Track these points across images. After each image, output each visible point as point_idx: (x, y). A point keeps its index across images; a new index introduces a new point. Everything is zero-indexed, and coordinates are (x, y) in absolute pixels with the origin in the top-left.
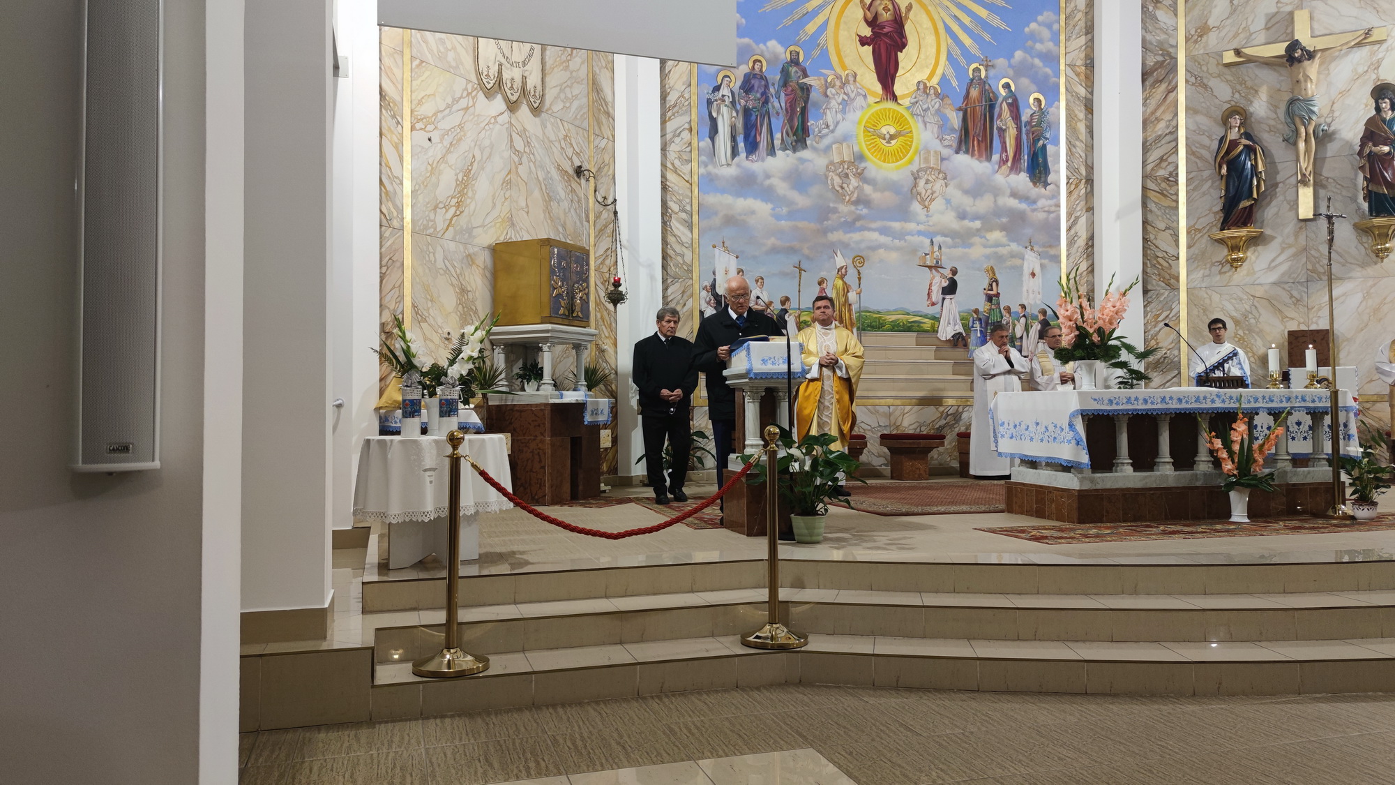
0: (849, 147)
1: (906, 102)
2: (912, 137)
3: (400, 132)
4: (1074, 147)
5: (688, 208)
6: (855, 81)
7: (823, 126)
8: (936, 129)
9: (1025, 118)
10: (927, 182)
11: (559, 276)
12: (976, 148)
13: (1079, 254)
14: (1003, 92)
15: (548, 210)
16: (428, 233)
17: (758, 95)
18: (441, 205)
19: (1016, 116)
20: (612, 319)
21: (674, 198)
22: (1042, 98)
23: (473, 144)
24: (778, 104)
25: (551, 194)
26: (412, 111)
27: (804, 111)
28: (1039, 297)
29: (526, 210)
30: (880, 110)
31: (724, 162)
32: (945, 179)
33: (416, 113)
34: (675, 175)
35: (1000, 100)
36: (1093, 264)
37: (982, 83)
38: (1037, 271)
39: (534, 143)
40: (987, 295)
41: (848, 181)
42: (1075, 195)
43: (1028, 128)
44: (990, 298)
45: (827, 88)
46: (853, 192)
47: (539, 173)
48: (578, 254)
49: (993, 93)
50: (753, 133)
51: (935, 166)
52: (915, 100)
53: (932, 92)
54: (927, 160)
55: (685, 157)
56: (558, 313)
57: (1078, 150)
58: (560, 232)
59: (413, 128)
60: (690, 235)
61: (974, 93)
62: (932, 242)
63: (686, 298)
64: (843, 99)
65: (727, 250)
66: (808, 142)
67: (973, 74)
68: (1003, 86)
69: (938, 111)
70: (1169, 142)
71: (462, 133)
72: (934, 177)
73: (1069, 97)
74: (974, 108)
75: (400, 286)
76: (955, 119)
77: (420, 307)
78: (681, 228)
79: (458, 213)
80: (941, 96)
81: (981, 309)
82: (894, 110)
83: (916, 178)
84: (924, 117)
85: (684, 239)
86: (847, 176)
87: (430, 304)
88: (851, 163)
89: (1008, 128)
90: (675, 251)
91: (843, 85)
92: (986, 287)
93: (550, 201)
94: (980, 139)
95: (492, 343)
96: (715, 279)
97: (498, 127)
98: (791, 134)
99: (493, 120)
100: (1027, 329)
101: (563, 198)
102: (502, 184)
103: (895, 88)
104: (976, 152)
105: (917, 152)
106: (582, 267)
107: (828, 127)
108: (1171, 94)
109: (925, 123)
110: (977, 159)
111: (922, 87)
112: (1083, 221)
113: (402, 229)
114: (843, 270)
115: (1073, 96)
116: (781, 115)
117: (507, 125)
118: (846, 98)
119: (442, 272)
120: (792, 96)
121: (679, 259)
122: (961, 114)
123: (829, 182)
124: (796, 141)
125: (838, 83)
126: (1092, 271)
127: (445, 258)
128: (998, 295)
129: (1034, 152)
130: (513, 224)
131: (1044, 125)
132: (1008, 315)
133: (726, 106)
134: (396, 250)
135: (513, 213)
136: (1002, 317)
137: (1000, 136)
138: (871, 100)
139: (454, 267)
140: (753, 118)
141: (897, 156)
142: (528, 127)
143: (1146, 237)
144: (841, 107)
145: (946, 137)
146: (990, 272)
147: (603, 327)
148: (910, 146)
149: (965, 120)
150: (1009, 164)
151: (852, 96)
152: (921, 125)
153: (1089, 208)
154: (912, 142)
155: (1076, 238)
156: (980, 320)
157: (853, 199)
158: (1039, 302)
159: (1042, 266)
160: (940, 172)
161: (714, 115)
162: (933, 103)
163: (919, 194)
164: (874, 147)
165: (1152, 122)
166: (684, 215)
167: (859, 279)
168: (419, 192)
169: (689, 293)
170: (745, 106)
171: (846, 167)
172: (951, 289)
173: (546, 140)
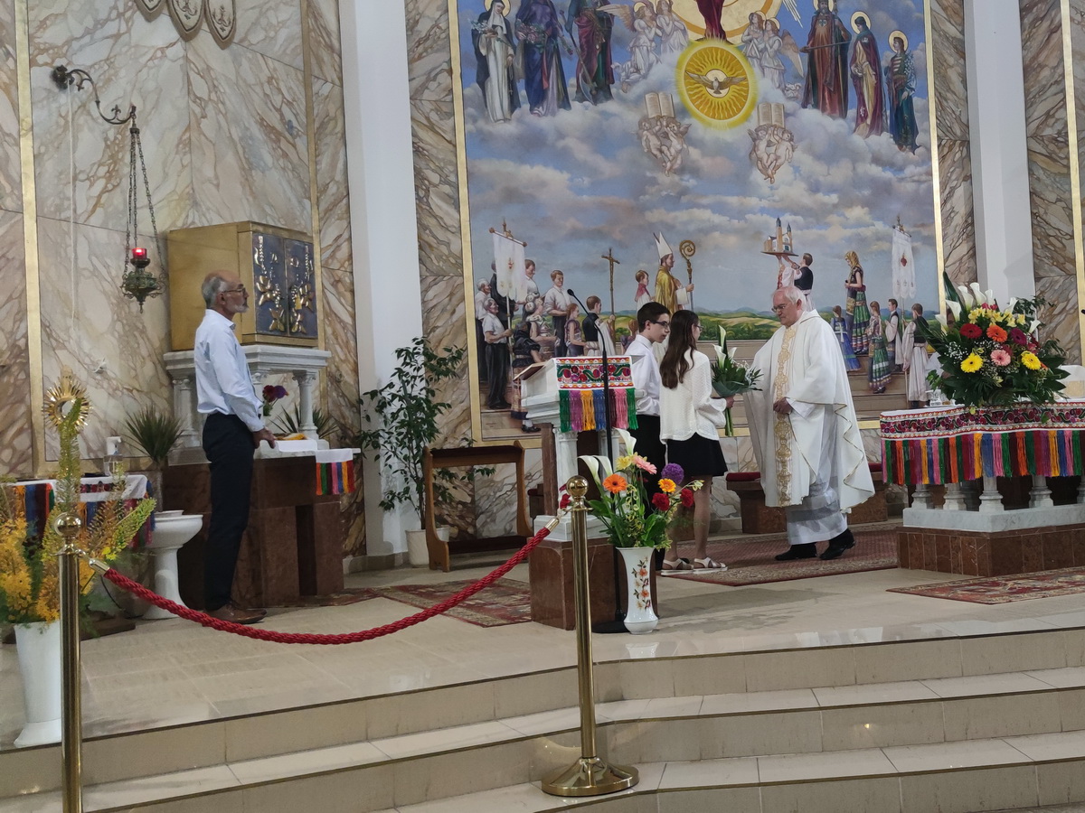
0: (666, 97)
1: (737, 40)
2: (747, 86)
3: (12, 67)
4: (946, 100)
5: (452, 178)
6: (670, 11)
7: (632, 70)
8: (776, 77)
9: (884, 63)
10: (769, 144)
11: (268, 274)
12: (827, 101)
13: (957, 234)
14: (856, 29)
15: (247, 181)
16: (63, 216)
17: (543, 27)
18: (82, 177)
19: (874, 60)
20: (349, 335)
21: (432, 166)
22: (903, 37)
23: (129, 88)
24: (570, 38)
25: (252, 160)
26: (30, 38)
27: (605, 49)
28: (913, 289)
29: (215, 182)
30: (705, 49)
31: (499, 115)
32: (791, 140)
33: (37, 40)
34: (431, 133)
35: (854, 39)
36: (973, 247)
37: (831, 17)
38: (909, 257)
39: (224, 87)
40: (849, 288)
41: (668, 143)
42: (949, 161)
43: (889, 75)
44: (853, 293)
45: (634, 19)
46: (675, 158)
47: (233, 131)
48: (297, 243)
49: (845, 30)
50: (538, 77)
51: (777, 124)
52: (748, 38)
53: (769, 27)
54: (767, 116)
55: (445, 109)
56: (267, 329)
57: (951, 104)
58: (266, 214)
59: (32, 63)
60: (456, 215)
61: (822, 29)
62: (779, 221)
63: (456, 303)
64: (656, 34)
65: (510, 235)
66: (613, 90)
67: (819, 6)
68: (856, 22)
69: (778, 52)
70: (1055, 94)
71: (112, 72)
72: (777, 138)
73: (937, 37)
74: (822, 51)
75: (20, 296)
76: (800, 63)
77: (53, 327)
78: (444, 206)
79: (110, 187)
80: (780, 34)
81: (844, 308)
82: (722, 50)
83: (755, 138)
84: (760, 60)
85: (449, 221)
86: (666, 136)
87: (70, 322)
88: (672, 119)
89: (866, 75)
90: (436, 238)
91: (655, 17)
92: (848, 278)
93: (251, 169)
94: (832, 89)
95: (170, 375)
96: (495, 276)
97: (167, 63)
98: (589, 78)
99: (159, 54)
100: (900, 330)
101: (270, 165)
102: (178, 146)
103: (721, 22)
104: (828, 106)
105: (754, 104)
106: (303, 261)
107: (638, 70)
108: (1054, 35)
109: (762, 68)
110: (830, 115)
111: (757, 21)
112: (960, 192)
113: (20, 211)
114: (668, 261)
115: (940, 35)
116: (575, 54)
117: (181, 62)
118: (660, 33)
119: (86, 273)
120: (588, 29)
121: (444, 249)
122: (806, 56)
123: (644, 144)
124: (596, 89)
125: (648, 13)
126: (974, 255)
127: (92, 253)
128: (863, 288)
129: (898, 105)
130: (195, 204)
131: (908, 72)
132: (876, 314)
133: (498, 40)
134: (13, 244)
135: (195, 187)
136: (869, 317)
137: (855, 86)
138: (693, 36)
139: (107, 266)
140: (537, 56)
141: (727, 111)
142: (213, 64)
143: (1035, 211)
144: (653, 44)
145: (790, 86)
146: (852, 260)
147: (337, 347)
148: (746, 98)
149: (811, 64)
150: (869, 121)
151: (668, 30)
152: (757, 70)
153: (966, 176)
154: (747, 92)
155: (952, 215)
156: (843, 320)
157: (676, 166)
158: (912, 296)
159: (914, 250)
160: (784, 131)
161: (483, 52)
162: (771, 42)
163: (760, 159)
164: (700, 97)
165: (1035, 70)
166: (447, 189)
167: (690, 271)
168: (46, 157)
169: (458, 296)
170: (525, 40)
171: (665, 123)
172: (805, 282)
173: (241, 82)
